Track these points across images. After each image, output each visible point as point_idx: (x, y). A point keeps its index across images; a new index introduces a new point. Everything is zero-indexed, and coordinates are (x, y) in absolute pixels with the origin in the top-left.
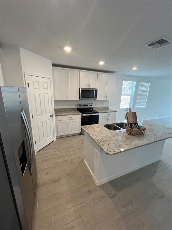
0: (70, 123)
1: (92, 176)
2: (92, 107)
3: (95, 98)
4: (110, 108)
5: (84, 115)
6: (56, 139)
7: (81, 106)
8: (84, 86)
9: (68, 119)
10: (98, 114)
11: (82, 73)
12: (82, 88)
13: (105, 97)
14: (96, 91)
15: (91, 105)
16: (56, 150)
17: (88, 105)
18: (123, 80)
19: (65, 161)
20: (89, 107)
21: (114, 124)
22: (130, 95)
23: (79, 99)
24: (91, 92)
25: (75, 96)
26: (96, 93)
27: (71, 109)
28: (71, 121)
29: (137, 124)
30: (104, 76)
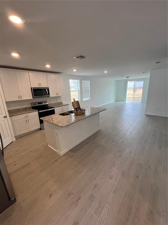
0: (27, 121)
1: (56, 152)
2: (47, 103)
3: (48, 96)
4: (63, 103)
5: (40, 111)
6: (15, 140)
7: (36, 104)
8: (36, 86)
9: (24, 117)
10: (53, 109)
11: (31, 74)
12: (33, 88)
13: (57, 94)
14: (48, 89)
15: (45, 102)
16: (18, 147)
17: (42, 103)
18: (69, 79)
19: (31, 151)
20: (44, 104)
21: (67, 112)
22: (77, 91)
23: (33, 98)
24: (43, 90)
25: (28, 96)
26: (48, 91)
27: (25, 108)
28: (28, 119)
29: (80, 108)
30: (53, 76)
